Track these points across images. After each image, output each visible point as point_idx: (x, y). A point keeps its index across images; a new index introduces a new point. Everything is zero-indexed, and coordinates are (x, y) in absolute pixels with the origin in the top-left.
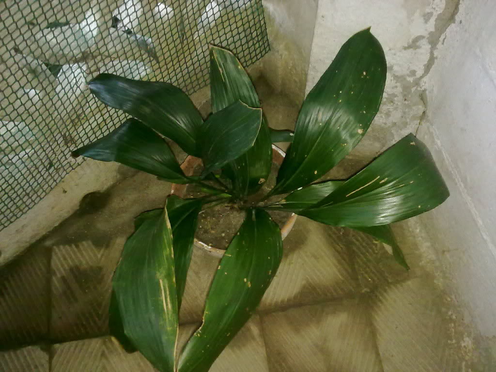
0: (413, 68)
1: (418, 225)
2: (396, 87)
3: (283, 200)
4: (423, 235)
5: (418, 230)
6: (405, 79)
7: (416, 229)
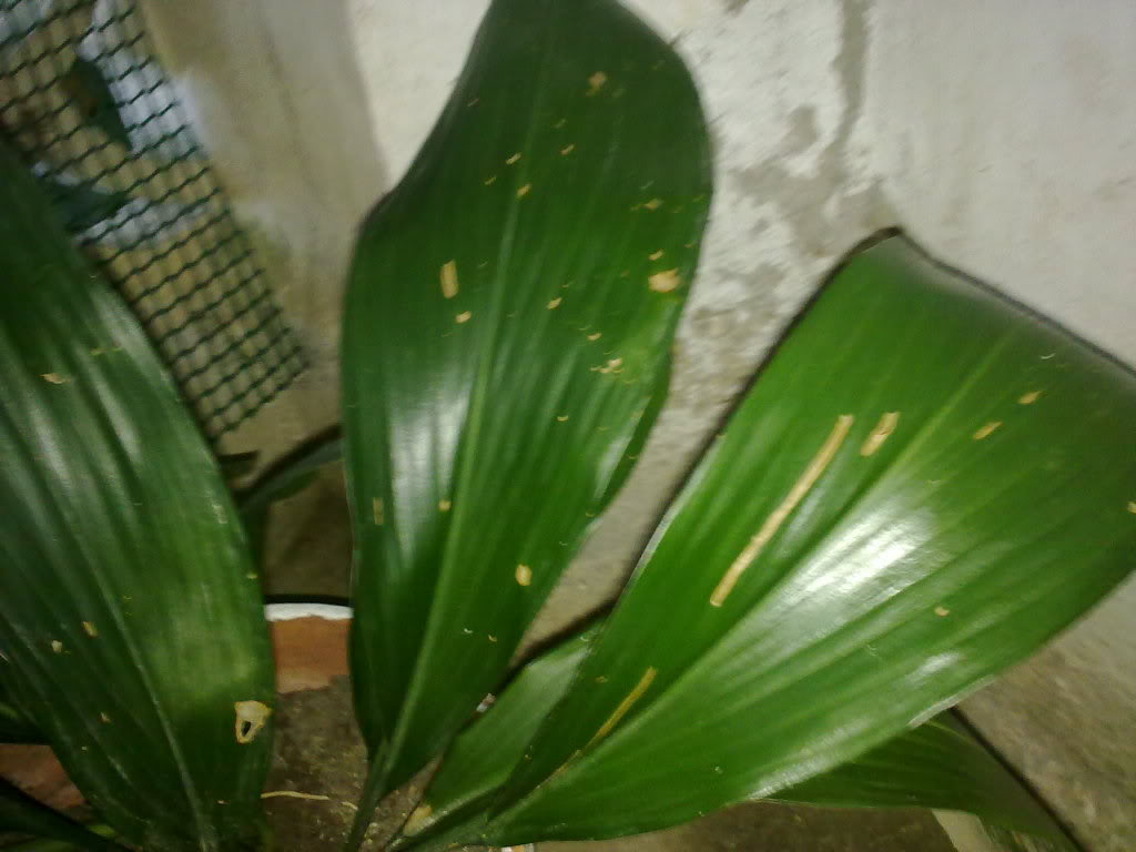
0: (796, 99)
1: (1078, 786)
2: (762, 226)
3: (420, 812)
4: (1121, 818)
5: (1090, 811)
6: (783, 175)
7: (1080, 804)
